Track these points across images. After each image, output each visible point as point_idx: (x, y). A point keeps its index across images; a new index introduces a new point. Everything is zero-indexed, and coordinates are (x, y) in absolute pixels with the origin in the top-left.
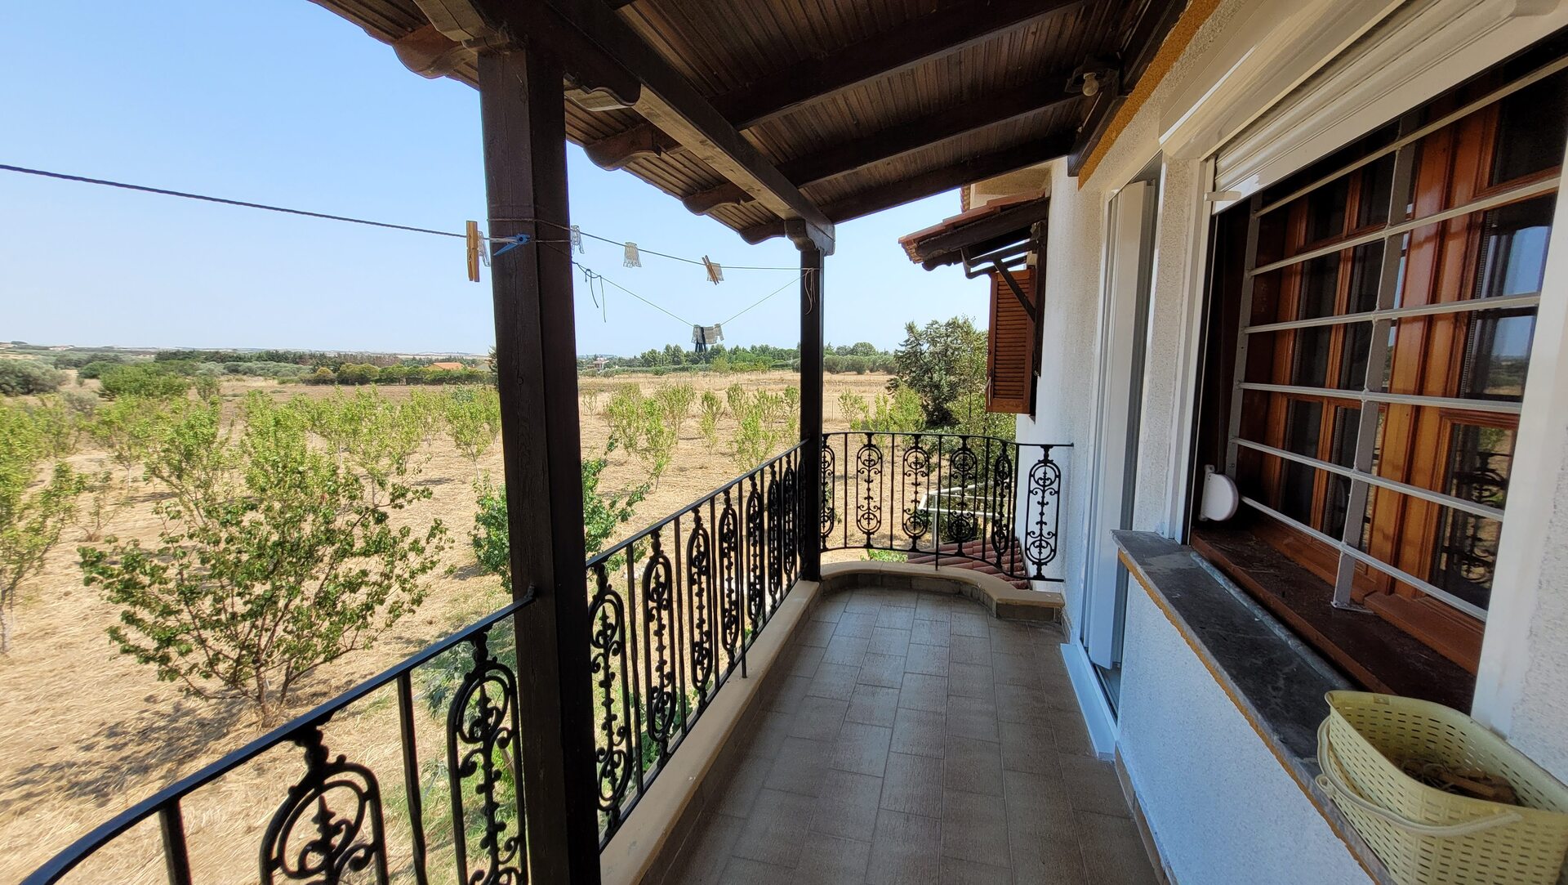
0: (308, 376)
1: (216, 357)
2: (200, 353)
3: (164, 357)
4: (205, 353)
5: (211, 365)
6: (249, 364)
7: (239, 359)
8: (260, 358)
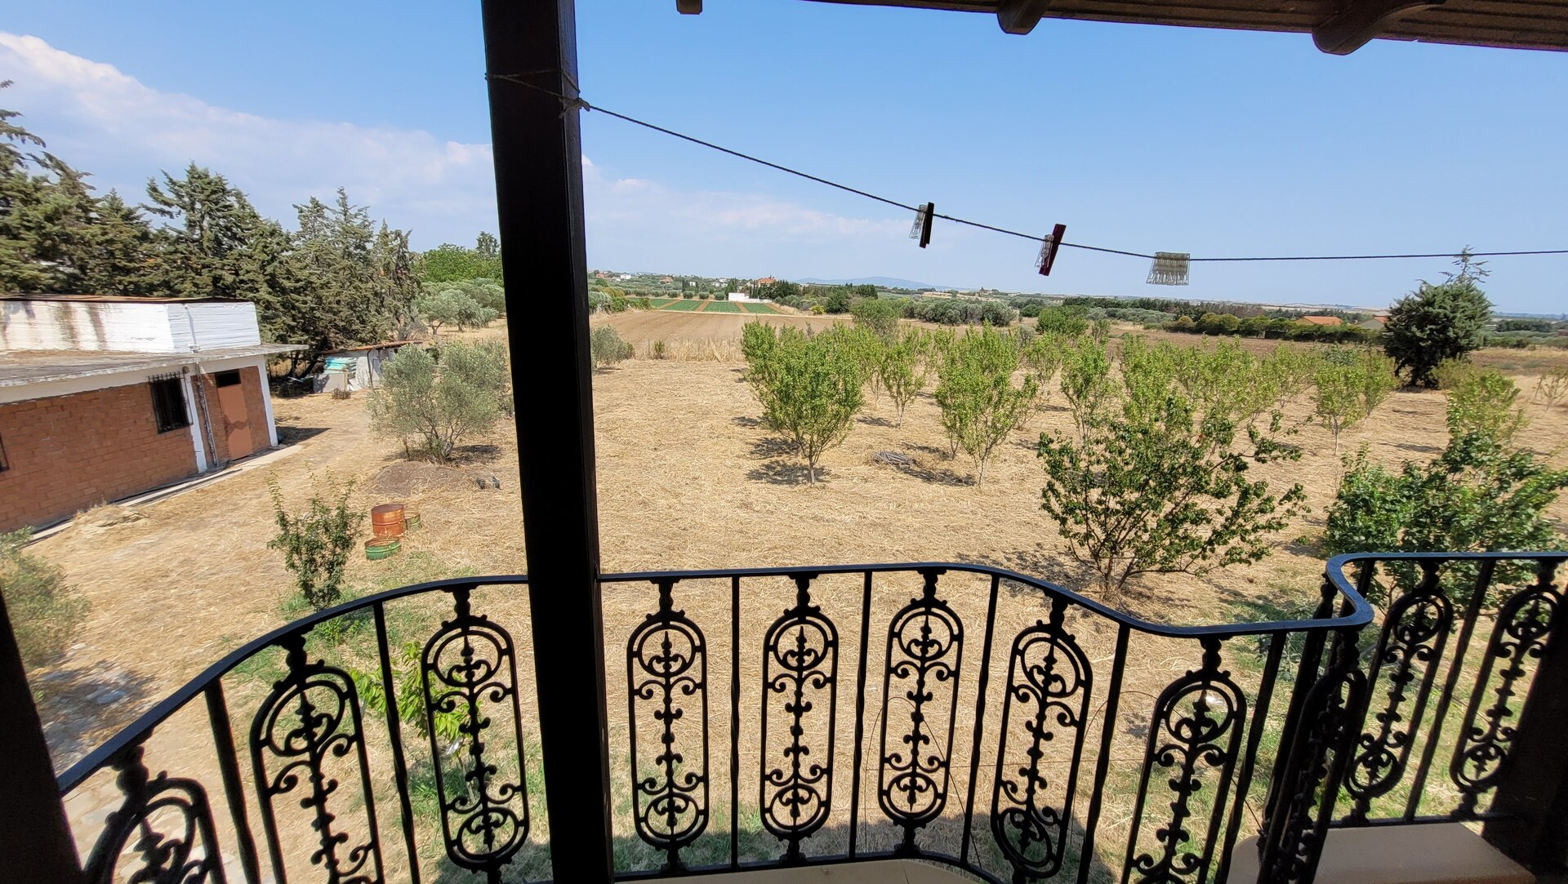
0: (1170, 324)
1: (1103, 303)
2: (1092, 300)
3: (1069, 302)
4: (1095, 300)
5: (1097, 310)
6: (1125, 310)
7: (1118, 305)
8: (1133, 305)
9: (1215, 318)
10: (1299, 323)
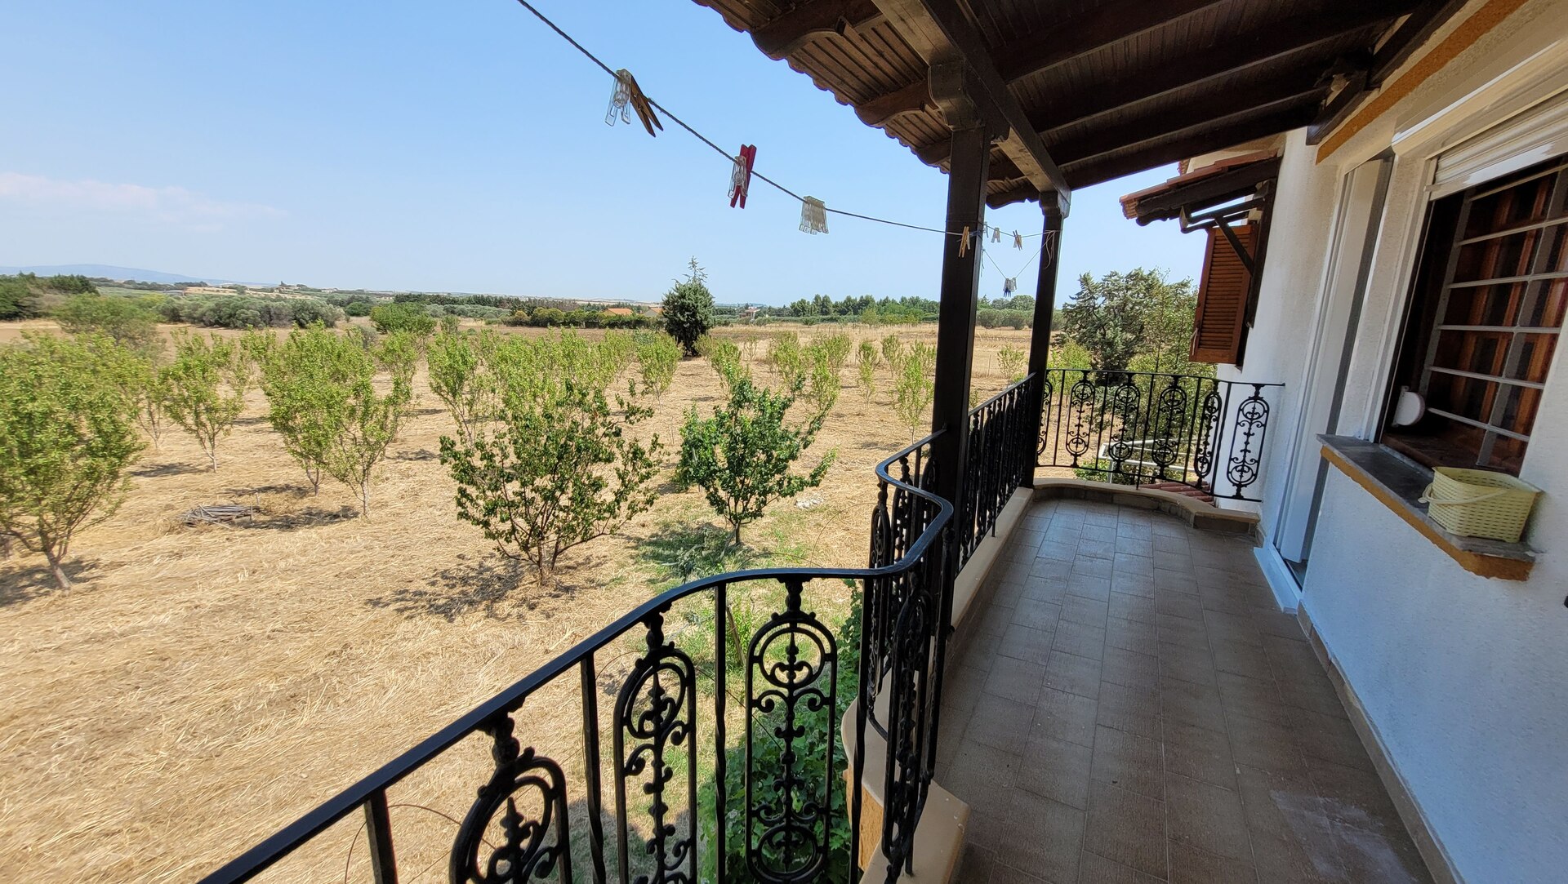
0: (508, 318)
1: (438, 299)
2: (426, 296)
4: (429, 296)
5: (434, 307)
6: (462, 306)
9: (544, 312)
10: (606, 314)
